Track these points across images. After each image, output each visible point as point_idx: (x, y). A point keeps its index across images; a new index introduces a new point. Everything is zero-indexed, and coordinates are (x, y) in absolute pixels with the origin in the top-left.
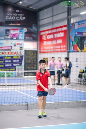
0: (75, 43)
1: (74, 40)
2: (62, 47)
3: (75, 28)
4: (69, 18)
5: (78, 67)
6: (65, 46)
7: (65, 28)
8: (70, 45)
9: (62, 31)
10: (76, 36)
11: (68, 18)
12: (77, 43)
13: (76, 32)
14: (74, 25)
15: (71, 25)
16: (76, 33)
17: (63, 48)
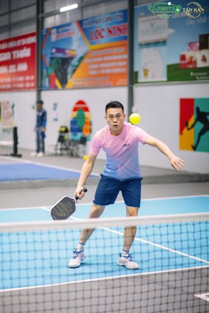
0: (51, 72)
1: (51, 65)
2: (28, 78)
3: (50, 39)
4: (40, 19)
5: (56, 120)
6: (32, 78)
7: (33, 40)
8: (42, 74)
9: (27, 46)
10: (53, 56)
11: (38, 19)
12: (55, 71)
13: (52, 48)
14: (50, 33)
15: (44, 34)
16: (54, 50)
17: (30, 81)
